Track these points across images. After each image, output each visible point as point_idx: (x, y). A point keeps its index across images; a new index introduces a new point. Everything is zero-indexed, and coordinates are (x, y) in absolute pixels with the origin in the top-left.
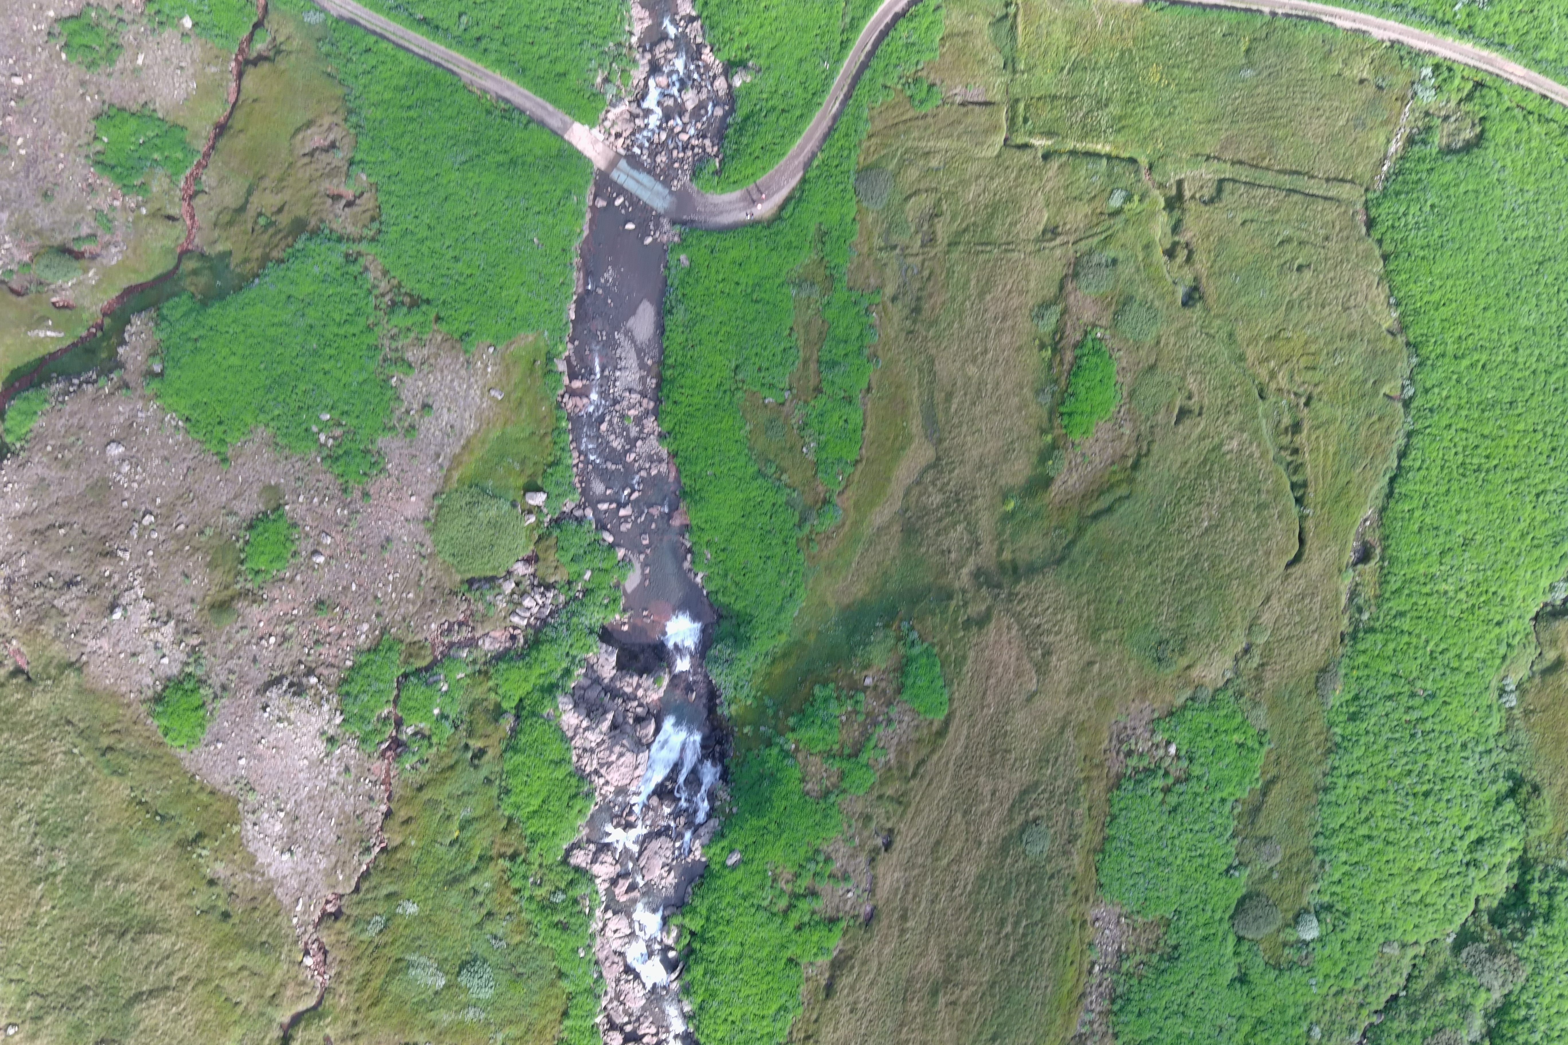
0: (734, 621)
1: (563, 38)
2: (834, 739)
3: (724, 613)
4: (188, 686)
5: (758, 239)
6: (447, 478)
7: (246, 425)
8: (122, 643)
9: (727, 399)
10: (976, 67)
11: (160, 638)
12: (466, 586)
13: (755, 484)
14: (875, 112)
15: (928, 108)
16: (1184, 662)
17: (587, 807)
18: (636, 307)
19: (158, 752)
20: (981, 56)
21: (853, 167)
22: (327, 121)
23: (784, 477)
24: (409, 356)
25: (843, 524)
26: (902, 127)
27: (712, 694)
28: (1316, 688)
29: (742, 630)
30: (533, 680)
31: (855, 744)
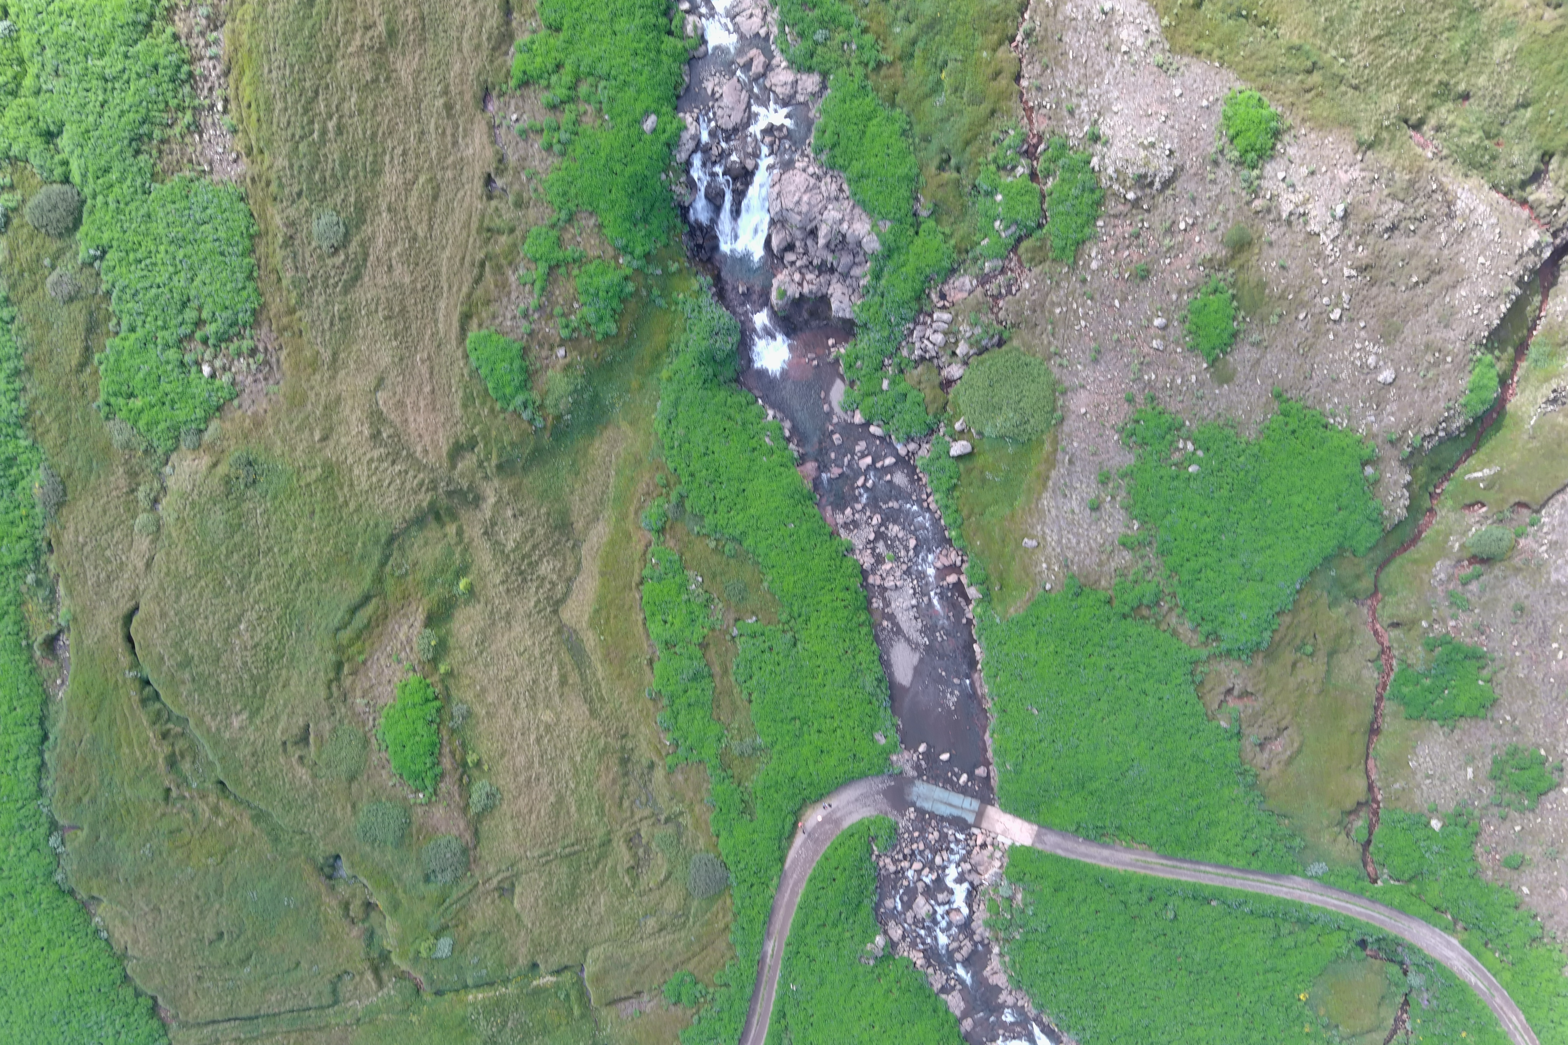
0: (721, 379)
1: (1067, 928)
2: (579, 280)
3: (734, 385)
4: (1252, 155)
6: (1055, 442)
7: (1268, 437)
8: (1327, 182)
9: (795, 608)
11: (1292, 197)
12: (1006, 335)
13: (741, 528)
14: (728, 955)
15: (675, 978)
16: (222, 469)
17: (817, 139)
18: (914, 676)
19: (1262, 81)
21: (735, 890)
22: (1275, 769)
23: (713, 544)
24: (1128, 556)
25: (636, 513)
27: (721, 295)
28: (63, 482)
29: (710, 371)
30: (912, 259)
31: (556, 281)
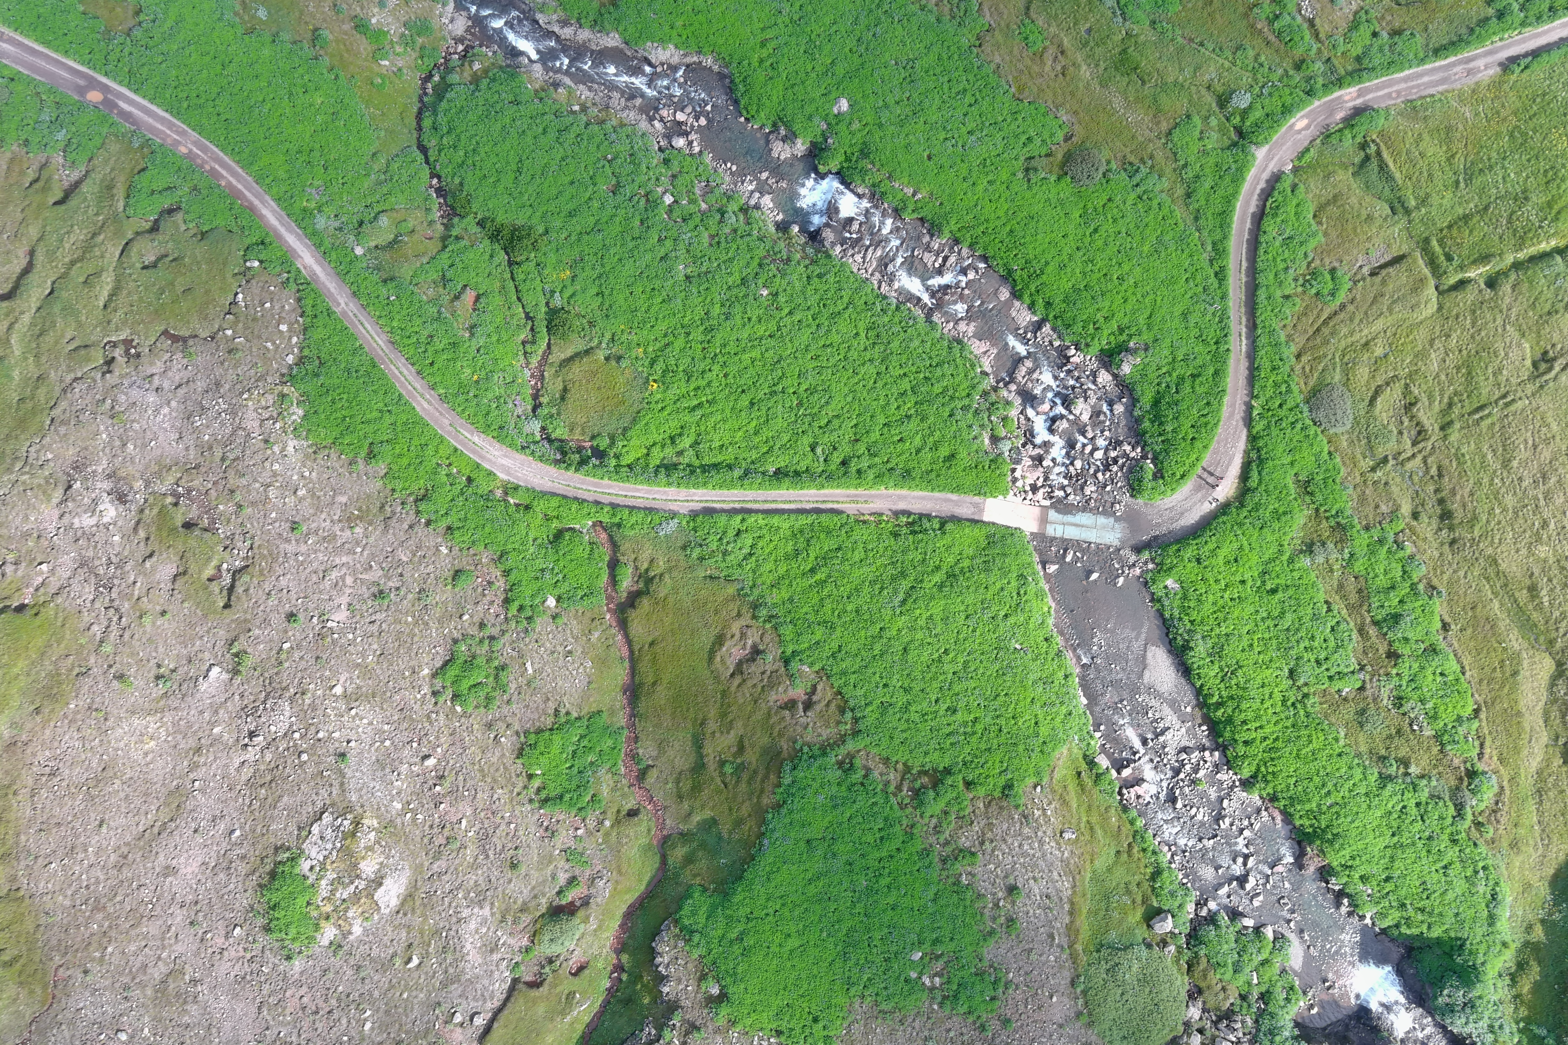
0: (1437, 952)
1: (932, 419)
3: (1417, 944)
5: (1241, 525)
6: (1074, 957)
7: (841, 1008)
9: (1302, 712)
10: (1365, 227)
13: (1387, 792)
14: (1289, 328)
15: (1342, 296)
20: (1364, 213)
21: (1299, 398)
22: (735, 628)
23: (1413, 769)
24: (963, 843)
25: (1502, 788)
26: (1326, 331)
29: (1459, 960)
